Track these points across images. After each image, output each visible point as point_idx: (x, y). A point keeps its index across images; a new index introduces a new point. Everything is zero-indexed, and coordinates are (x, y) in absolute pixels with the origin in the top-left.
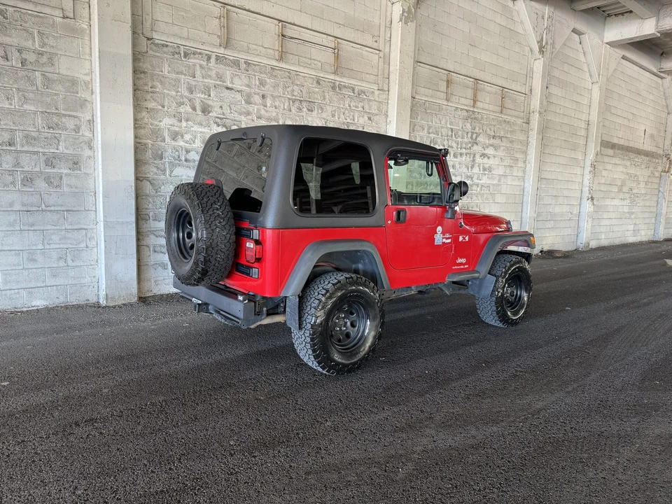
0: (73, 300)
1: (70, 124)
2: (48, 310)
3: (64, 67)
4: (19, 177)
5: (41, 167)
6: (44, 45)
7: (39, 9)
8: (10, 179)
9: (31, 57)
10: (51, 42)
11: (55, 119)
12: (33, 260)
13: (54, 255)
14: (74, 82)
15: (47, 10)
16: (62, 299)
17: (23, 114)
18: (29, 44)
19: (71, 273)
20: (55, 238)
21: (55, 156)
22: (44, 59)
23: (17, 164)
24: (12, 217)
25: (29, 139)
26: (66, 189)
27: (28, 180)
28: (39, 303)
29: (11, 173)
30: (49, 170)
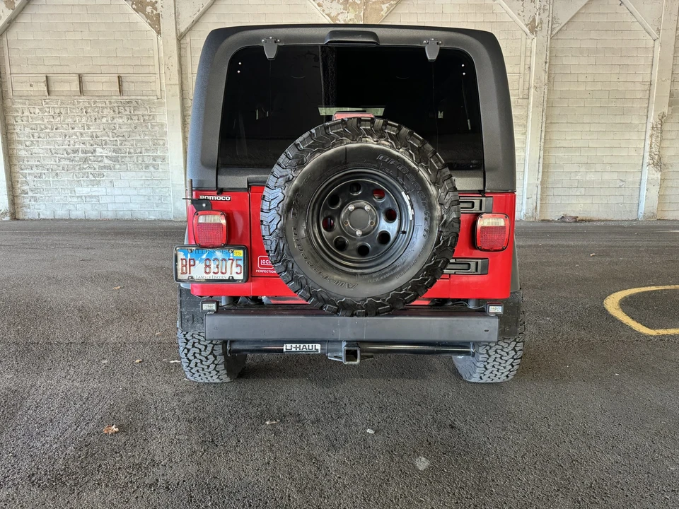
0: (165, 217)
1: (161, 143)
2: (155, 220)
3: (158, 119)
4: (144, 165)
5: (151, 161)
6: (151, 112)
7: (149, 98)
8: (141, 167)
9: (146, 118)
10: (153, 110)
11: (156, 141)
12: (149, 199)
13: (157, 198)
14: (162, 125)
15: (151, 98)
16: (160, 217)
17: (145, 140)
18: (146, 113)
19: (164, 206)
20: (157, 191)
21: (157, 157)
22: (151, 117)
23: (143, 161)
24: (142, 182)
25: (147, 150)
26: (160, 170)
27: (147, 167)
28: (152, 217)
29: (141, 164)
30: (154, 162)
